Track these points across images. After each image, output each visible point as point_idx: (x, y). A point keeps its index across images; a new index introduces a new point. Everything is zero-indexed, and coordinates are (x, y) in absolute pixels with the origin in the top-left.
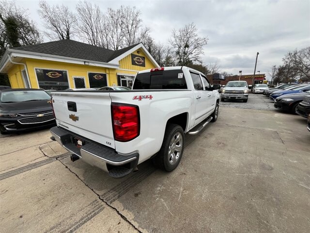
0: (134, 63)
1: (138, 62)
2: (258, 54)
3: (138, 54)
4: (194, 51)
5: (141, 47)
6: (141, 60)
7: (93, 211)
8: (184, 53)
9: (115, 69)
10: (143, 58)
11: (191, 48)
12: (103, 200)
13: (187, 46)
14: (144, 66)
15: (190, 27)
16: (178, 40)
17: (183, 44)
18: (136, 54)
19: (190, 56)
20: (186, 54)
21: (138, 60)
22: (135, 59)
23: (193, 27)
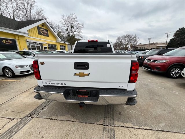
0: (40, 33)
1: (42, 32)
2: (107, 36)
3: (42, 27)
4: (77, 30)
5: (45, 22)
6: (45, 32)
7: (111, 134)
8: (71, 31)
9: (24, 36)
10: (47, 31)
11: (75, 28)
12: (107, 125)
13: (72, 27)
14: (48, 36)
15: (73, 15)
16: (66, 22)
17: (70, 25)
18: (41, 27)
19: (75, 33)
20: (72, 31)
21: (43, 32)
22: (41, 30)
23: (75, 16)
